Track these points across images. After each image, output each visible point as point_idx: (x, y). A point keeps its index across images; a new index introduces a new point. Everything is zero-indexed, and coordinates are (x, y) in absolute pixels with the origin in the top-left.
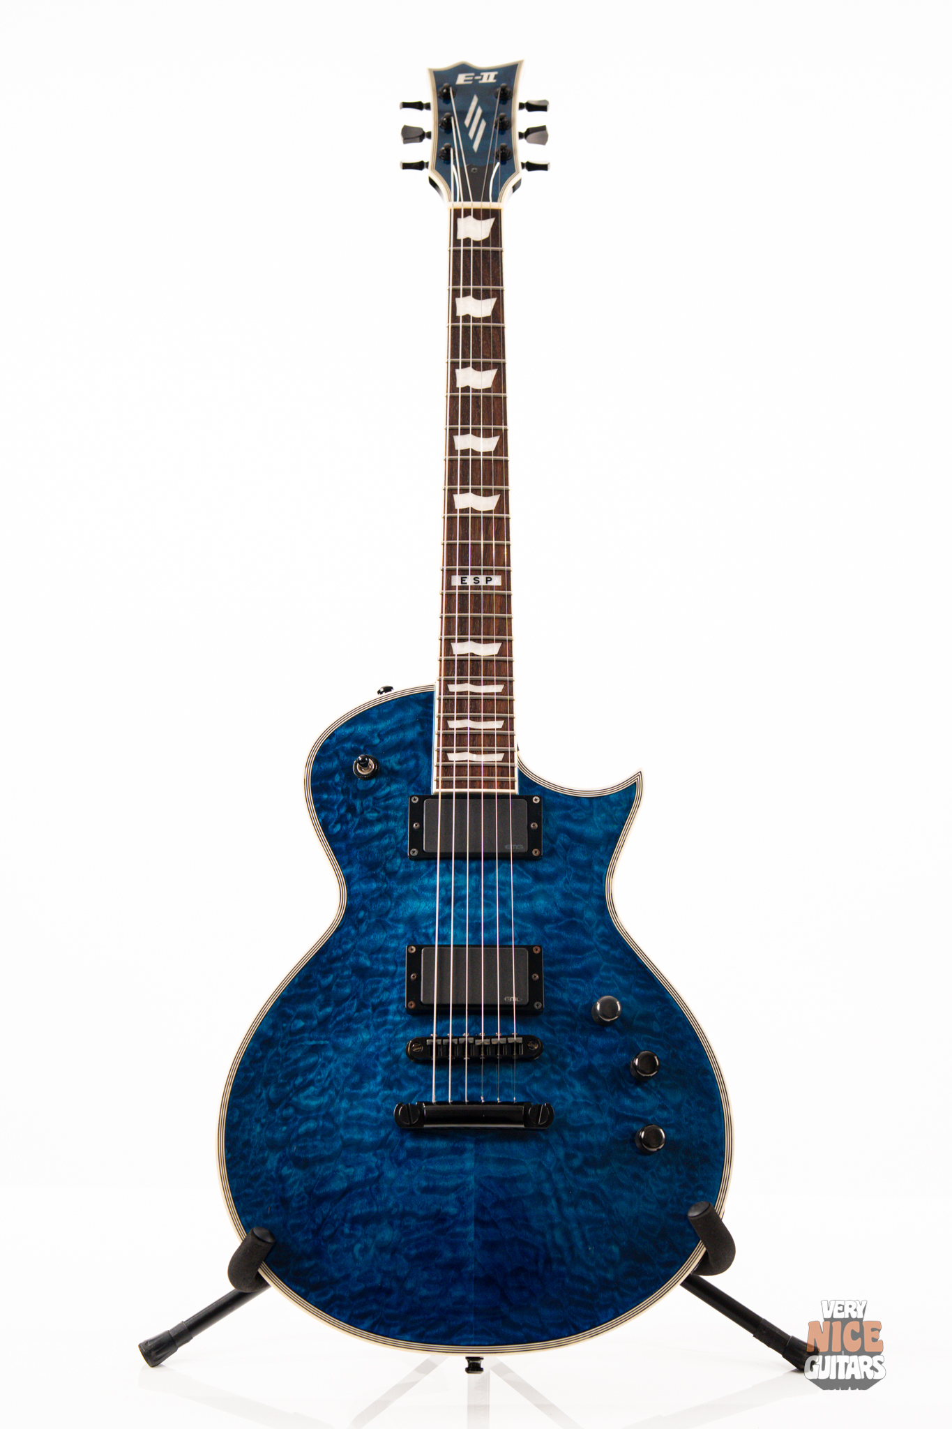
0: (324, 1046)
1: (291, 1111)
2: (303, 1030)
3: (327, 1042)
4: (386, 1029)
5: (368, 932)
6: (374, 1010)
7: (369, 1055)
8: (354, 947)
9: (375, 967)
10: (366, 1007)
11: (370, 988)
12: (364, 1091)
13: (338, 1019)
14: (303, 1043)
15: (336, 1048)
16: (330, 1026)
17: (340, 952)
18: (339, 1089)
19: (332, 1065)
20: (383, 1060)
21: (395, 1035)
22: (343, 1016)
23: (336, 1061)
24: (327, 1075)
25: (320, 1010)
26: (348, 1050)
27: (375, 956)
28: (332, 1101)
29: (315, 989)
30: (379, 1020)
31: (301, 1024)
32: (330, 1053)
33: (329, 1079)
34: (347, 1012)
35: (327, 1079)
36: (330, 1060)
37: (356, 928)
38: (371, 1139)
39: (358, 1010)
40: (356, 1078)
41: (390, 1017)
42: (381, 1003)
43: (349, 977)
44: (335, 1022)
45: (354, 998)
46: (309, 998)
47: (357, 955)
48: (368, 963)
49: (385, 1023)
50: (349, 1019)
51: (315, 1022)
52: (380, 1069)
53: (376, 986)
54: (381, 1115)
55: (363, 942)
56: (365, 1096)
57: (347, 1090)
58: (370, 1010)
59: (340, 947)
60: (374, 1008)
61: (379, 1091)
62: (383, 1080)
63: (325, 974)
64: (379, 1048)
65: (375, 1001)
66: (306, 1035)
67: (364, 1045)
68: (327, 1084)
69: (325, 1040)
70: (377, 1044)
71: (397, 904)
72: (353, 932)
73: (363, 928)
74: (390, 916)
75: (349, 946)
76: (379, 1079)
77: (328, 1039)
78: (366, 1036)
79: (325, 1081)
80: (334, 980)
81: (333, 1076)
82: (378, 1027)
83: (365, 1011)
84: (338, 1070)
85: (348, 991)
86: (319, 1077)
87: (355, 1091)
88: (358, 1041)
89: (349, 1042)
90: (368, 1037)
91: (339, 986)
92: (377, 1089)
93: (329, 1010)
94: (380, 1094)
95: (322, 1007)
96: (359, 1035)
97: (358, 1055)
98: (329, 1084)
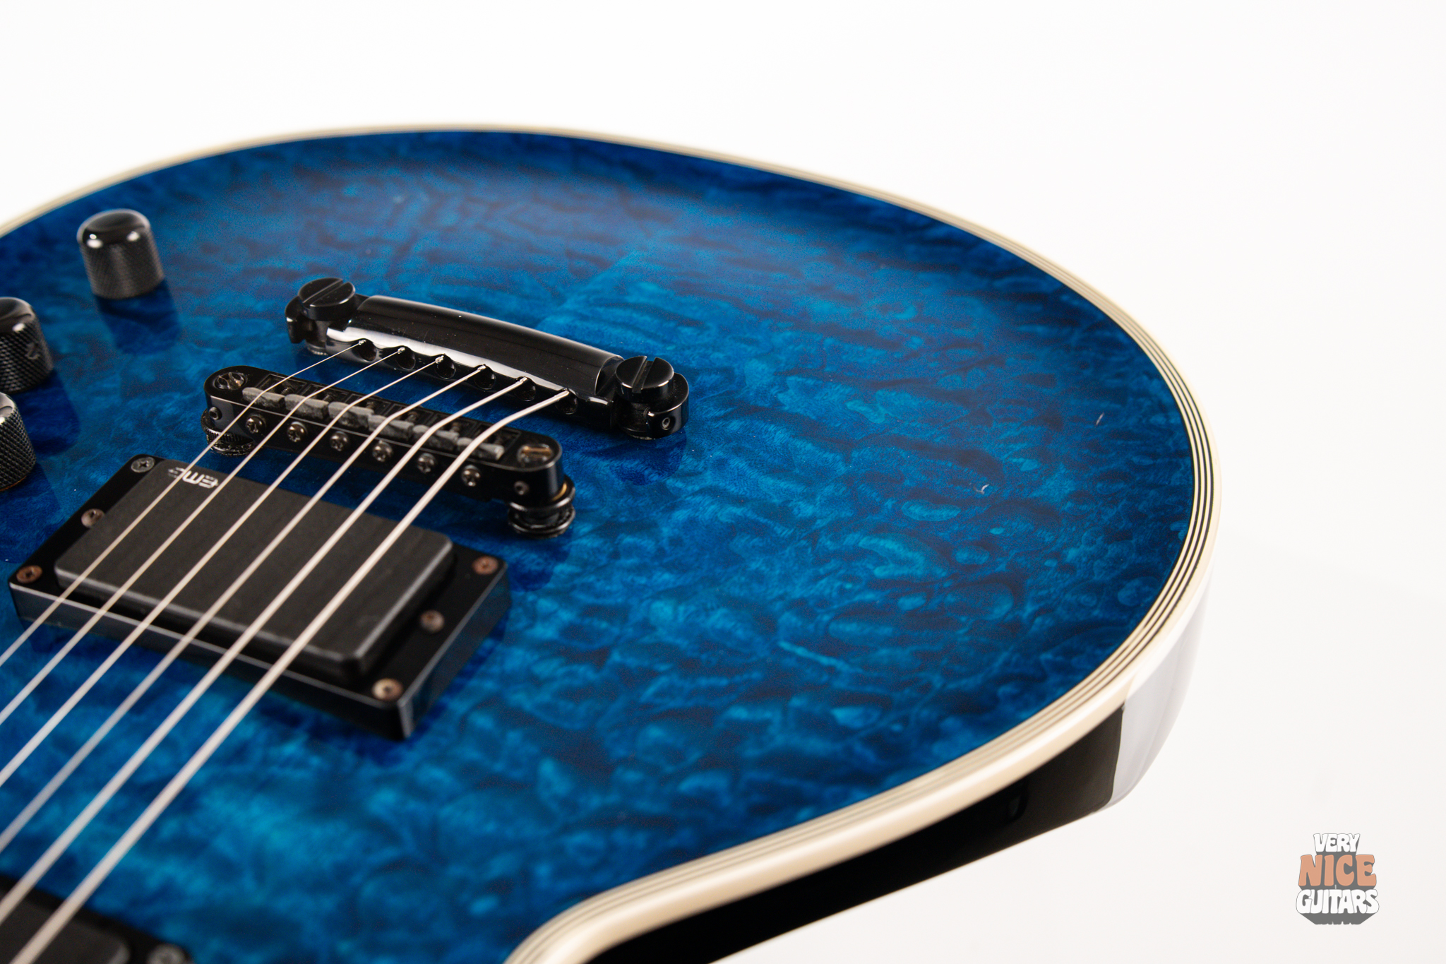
0: (797, 641)
1: (962, 556)
2: (845, 700)
3: (785, 645)
4: (598, 596)
5: (493, 846)
6: (603, 654)
7: (678, 567)
8: (567, 829)
9: (533, 749)
10: (623, 672)
11: (583, 708)
12: (738, 511)
13: (724, 682)
14: (860, 671)
15: (766, 623)
16: (756, 675)
17: (620, 836)
18: (803, 542)
19: (797, 592)
20: (648, 544)
21: (578, 575)
22: (703, 682)
23: (781, 598)
24: (824, 581)
25: (766, 724)
26: (734, 604)
27: (517, 774)
28: (836, 529)
29: (753, 775)
30: (604, 625)
31: (842, 715)
32: (789, 619)
33: (821, 571)
34: (687, 685)
35: (828, 574)
36: (799, 606)
37: (526, 875)
38: (772, 428)
39: (651, 675)
40: (743, 541)
41: (566, 616)
42: (572, 656)
43: (629, 763)
44: (737, 679)
45: (648, 706)
46: (788, 761)
47: (569, 803)
48: (548, 768)
49: (590, 611)
50: (687, 666)
51: (796, 702)
52: (666, 531)
53: (562, 703)
54: (718, 453)
55: (529, 829)
56: (739, 501)
57: (782, 531)
58: (616, 657)
59: (612, 848)
60: (599, 657)
61: (695, 494)
62: (673, 508)
63: (704, 800)
64: (640, 569)
65: (585, 672)
66: (840, 684)
67: (678, 594)
68: (832, 565)
69: (790, 654)
70: (643, 581)
71: (343, 872)
72: (543, 871)
73: (500, 866)
74: (389, 853)
75: (580, 838)
76: (681, 515)
77: (776, 650)
78: (663, 610)
79: (836, 571)
80: (682, 775)
81: (809, 572)
82: (618, 614)
83: (632, 662)
84: (786, 578)
85: (655, 733)
86: (848, 586)
87: (762, 520)
88: (693, 608)
89: (719, 619)
90: (658, 605)
91: (675, 755)
92: (698, 499)
93: (740, 713)
94: (697, 488)
95: (760, 727)
96: (681, 619)
97: (714, 581)
98: (828, 561)
